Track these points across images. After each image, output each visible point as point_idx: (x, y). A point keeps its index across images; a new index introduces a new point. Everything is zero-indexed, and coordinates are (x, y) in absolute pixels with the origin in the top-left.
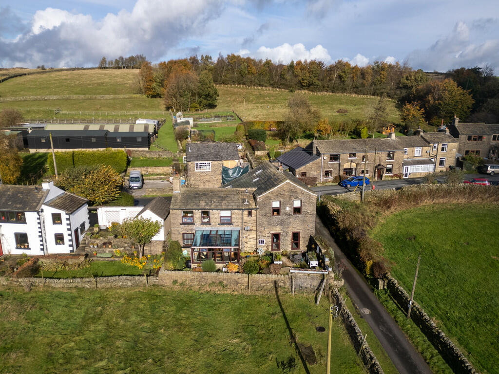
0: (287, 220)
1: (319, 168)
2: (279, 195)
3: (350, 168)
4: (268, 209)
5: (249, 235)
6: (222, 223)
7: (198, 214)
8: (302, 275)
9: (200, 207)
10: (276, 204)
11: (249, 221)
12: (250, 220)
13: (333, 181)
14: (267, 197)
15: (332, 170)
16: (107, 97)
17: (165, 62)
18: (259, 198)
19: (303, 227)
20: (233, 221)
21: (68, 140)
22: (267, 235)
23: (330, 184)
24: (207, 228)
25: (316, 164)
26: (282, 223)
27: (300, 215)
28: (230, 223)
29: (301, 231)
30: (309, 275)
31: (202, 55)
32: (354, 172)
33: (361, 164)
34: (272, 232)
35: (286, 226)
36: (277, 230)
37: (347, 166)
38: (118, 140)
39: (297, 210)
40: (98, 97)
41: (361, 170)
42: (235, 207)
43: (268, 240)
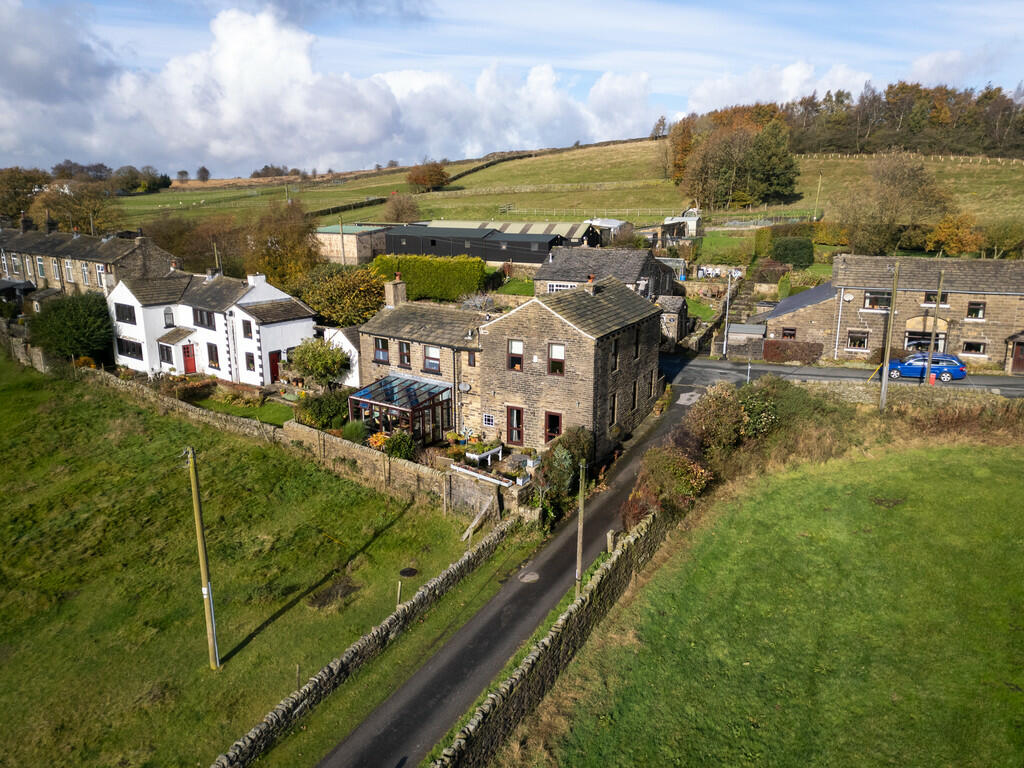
0: (535, 384)
1: (830, 321)
2: (520, 329)
3: (921, 330)
4: (498, 353)
5: (471, 403)
6: (426, 371)
7: (393, 346)
8: (466, 478)
9: (398, 335)
10: (517, 348)
11: (472, 374)
12: (472, 372)
13: (868, 362)
14: (498, 329)
15: (871, 331)
16: (607, 185)
17: (716, 111)
18: (484, 329)
19: (566, 406)
20: (442, 369)
21: (433, 243)
22: (499, 408)
23: (859, 365)
24: (405, 375)
25: (824, 310)
26: (525, 389)
27: (560, 378)
28: (438, 373)
29: (564, 413)
30: (477, 481)
31: (829, 92)
32: (941, 343)
33: (963, 325)
34: (507, 404)
35: (534, 397)
36: (517, 401)
37: (914, 324)
38: (504, 247)
39: (556, 367)
40: (592, 186)
41: (963, 340)
42: (445, 342)
43: (501, 420)
